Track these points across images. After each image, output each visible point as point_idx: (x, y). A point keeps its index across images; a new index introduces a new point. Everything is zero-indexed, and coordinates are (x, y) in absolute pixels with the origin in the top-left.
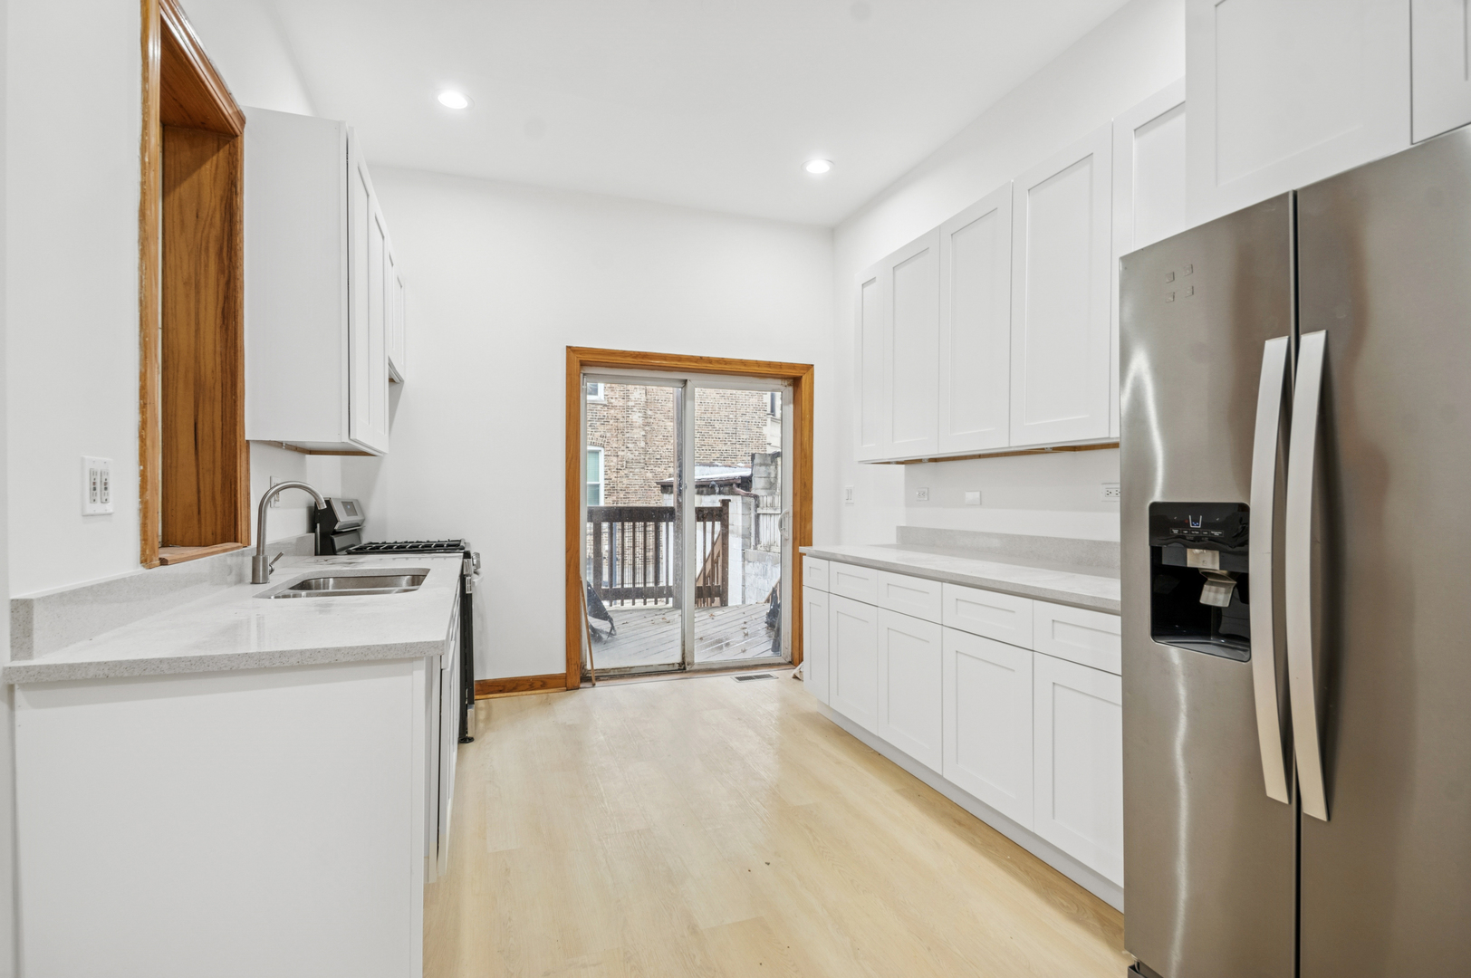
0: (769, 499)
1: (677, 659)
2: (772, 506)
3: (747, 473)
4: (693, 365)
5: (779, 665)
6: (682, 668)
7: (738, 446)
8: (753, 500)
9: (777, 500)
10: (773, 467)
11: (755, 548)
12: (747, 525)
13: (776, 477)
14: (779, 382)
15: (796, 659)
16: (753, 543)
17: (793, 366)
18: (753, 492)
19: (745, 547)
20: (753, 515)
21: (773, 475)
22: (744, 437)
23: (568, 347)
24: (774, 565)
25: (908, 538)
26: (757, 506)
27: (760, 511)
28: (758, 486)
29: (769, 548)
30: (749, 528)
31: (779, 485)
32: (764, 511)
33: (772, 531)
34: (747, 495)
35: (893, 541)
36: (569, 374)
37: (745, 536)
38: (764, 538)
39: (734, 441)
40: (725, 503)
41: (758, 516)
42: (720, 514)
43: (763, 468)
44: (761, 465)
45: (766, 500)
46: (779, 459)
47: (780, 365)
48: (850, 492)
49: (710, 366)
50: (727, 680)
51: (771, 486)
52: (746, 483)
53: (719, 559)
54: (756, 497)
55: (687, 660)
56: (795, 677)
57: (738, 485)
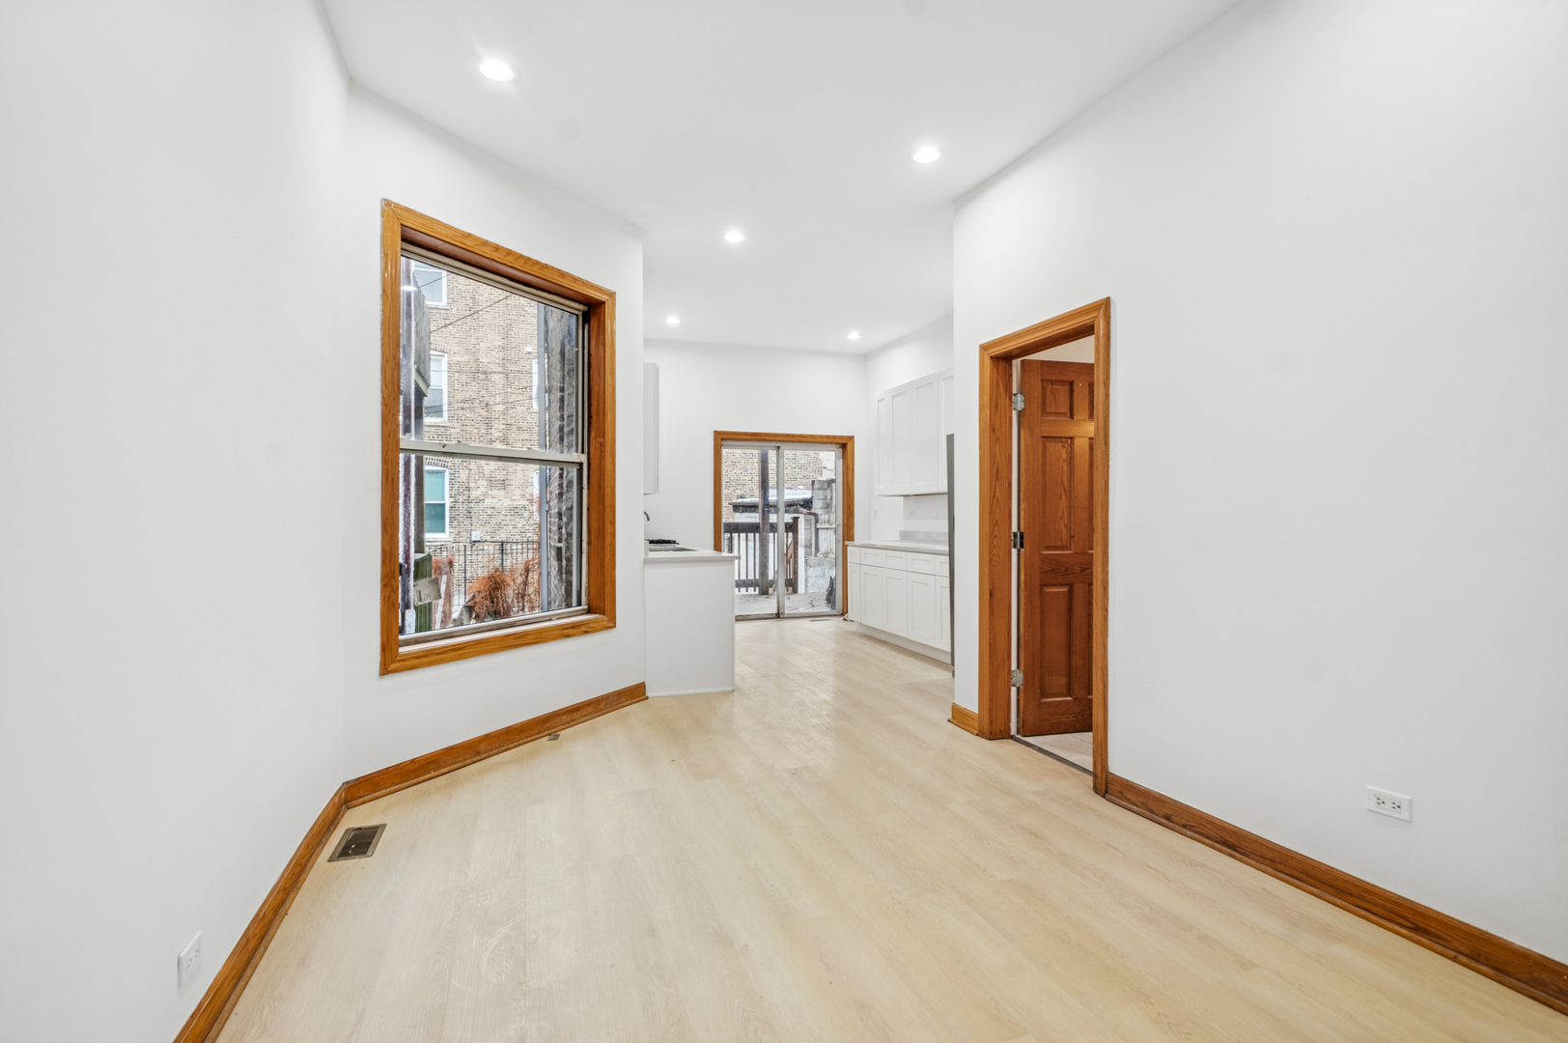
0: (826, 517)
1: (775, 611)
2: (829, 522)
3: (808, 495)
4: (784, 439)
5: (835, 615)
6: (778, 616)
7: (797, 470)
8: (813, 517)
9: (833, 517)
10: (829, 491)
11: (816, 556)
12: (808, 537)
13: (831, 499)
14: (834, 446)
15: (844, 613)
16: (813, 552)
17: (842, 437)
18: (813, 511)
19: (807, 554)
20: (813, 529)
21: (829, 498)
22: (803, 462)
23: (715, 432)
24: (830, 568)
25: (905, 535)
26: (817, 521)
27: (818, 526)
28: (817, 506)
29: (826, 555)
30: (811, 540)
31: (834, 505)
32: (822, 526)
33: (828, 540)
34: (810, 514)
35: (898, 539)
36: (715, 446)
37: (808, 547)
38: (822, 549)
39: (793, 465)
40: (796, 519)
41: (817, 530)
42: (792, 527)
43: (821, 492)
44: (819, 489)
45: (823, 517)
46: (834, 485)
47: (834, 437)
48: (875, 512)
49: (794, 439)
50: (805, 622)
51: (828, 506)
52: (807, 504)
53: (790, 559)
54: (815, 515)
55: (781, 611)
56: (845, 620)
57: (802, 506)
